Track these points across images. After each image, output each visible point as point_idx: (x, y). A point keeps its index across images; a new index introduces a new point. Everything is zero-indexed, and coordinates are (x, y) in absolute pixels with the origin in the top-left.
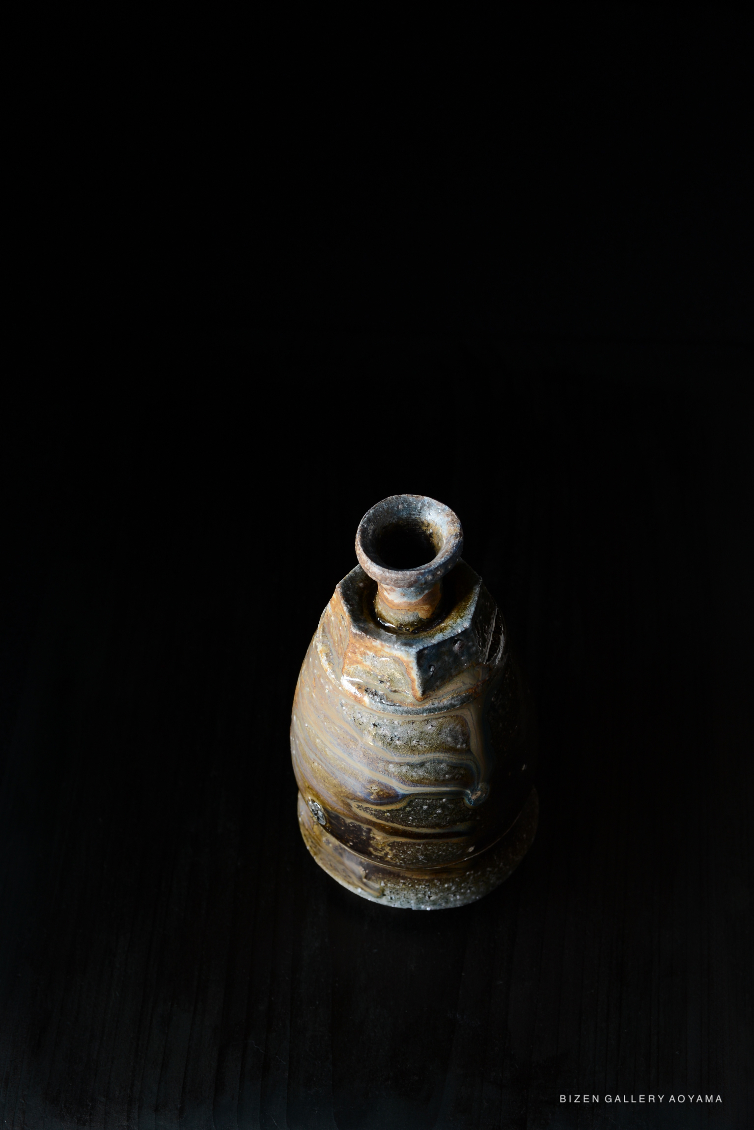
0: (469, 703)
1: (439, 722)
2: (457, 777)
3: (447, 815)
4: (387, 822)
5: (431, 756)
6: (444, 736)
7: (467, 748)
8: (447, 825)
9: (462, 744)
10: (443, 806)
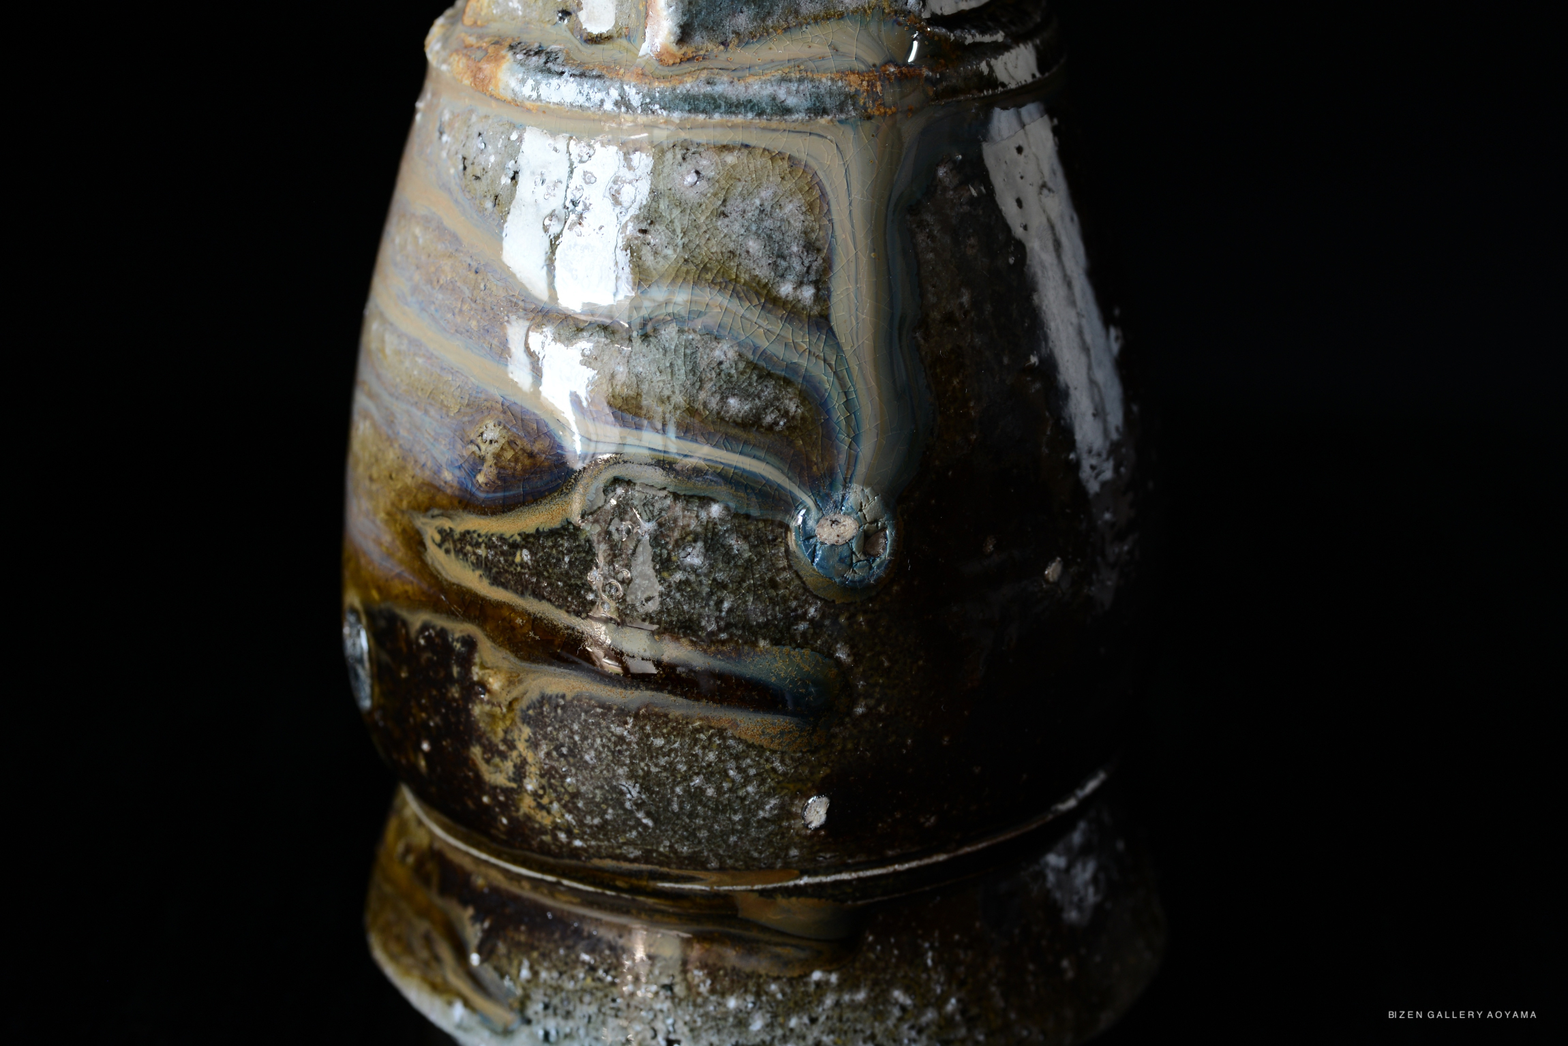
0: (841, 122)
1: (724, 164)
2: (769, 419)
3: (723, 586)
4: (522, 594)
5: (681, 297)
6: (736, 227)
7: (816, 311)
8: (723, 636)
9: (800, 284)
10: (711, 539)
